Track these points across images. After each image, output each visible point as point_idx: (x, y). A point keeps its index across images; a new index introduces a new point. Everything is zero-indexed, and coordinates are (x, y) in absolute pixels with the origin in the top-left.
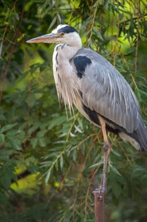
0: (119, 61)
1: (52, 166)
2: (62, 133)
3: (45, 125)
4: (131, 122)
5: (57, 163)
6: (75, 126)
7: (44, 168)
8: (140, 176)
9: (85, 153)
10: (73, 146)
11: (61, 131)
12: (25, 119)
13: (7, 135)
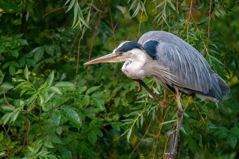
0: (193, 29)
1: (134, 124)
2: (142, 94)
3: (128, 85)
4: (205, 85)
5: (138, 122)
6: (154, 88)
7: (127, 125)
8: (213, 132)
9: (164, 113)
10: (153, 106)
11: (140, 93)
12: (111, 79)
13: (92, 96)
